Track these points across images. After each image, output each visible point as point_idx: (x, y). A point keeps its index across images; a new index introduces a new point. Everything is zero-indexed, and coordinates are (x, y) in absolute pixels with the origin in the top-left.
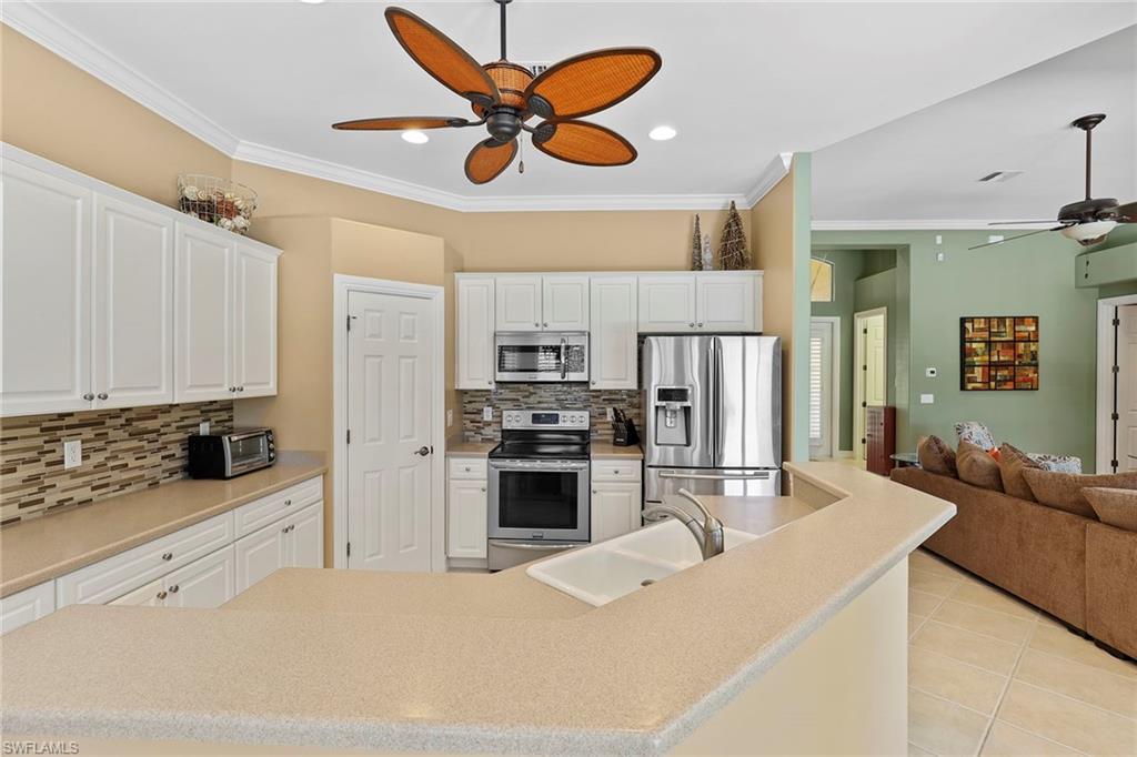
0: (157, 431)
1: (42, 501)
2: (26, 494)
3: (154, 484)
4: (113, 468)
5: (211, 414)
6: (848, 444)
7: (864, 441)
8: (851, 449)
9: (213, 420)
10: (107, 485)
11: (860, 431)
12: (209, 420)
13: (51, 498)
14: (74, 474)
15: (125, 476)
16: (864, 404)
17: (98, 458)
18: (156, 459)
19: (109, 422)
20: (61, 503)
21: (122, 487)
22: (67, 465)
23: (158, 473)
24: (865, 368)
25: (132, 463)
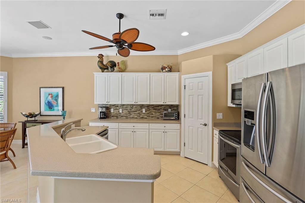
0: (159, 109)
1: (140, 116)
2: (138, 115)
3: (158, 118)
4: (150, 114)
5: (171, 108)
9: (172, 109)
10: (149, 116)
12: (171, 109)
13: (141, 116)
14: (144, 113)
15: (153, 116)
17: (148, 112)
18: (159, 114)
19: (150, 107)
20: (142, 117)
21: (152, 117)
22: (143, 112)
23: (159, 116)
25: (154, 114)
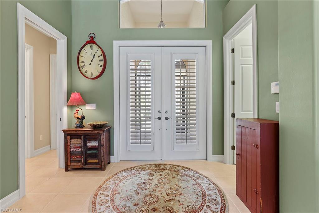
6: (220, 150)
7: (233, 148)
8: (223, 153)
11: (230, 140)
16: (233, 115)
24: (233, 83)
